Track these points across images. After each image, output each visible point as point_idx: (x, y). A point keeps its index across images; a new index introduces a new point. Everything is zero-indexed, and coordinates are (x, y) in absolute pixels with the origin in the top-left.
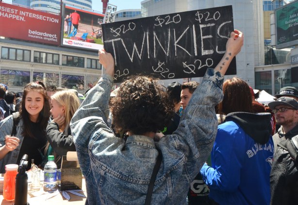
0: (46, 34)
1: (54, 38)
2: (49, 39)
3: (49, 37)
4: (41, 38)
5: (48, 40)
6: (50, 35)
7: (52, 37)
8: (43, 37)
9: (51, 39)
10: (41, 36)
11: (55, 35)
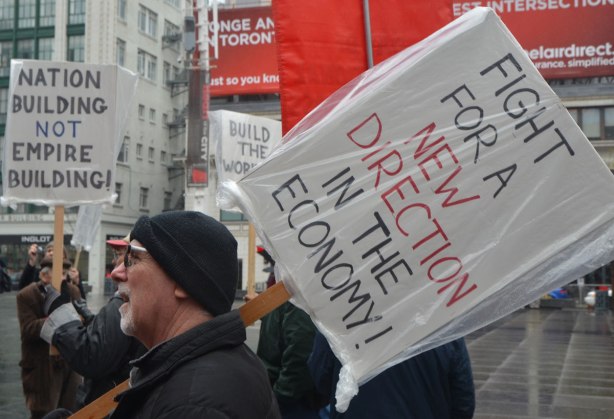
0: (574, 51)
1: (606, 57)
2: (586, 64)
3: (585, 57)
4: (561, 64)
5: (582, 68)
6: (590, 50)
7: (596, 56)
8: (565, 59)
9: (594, 62)
10: (559, 59)
11: (608, 46)
